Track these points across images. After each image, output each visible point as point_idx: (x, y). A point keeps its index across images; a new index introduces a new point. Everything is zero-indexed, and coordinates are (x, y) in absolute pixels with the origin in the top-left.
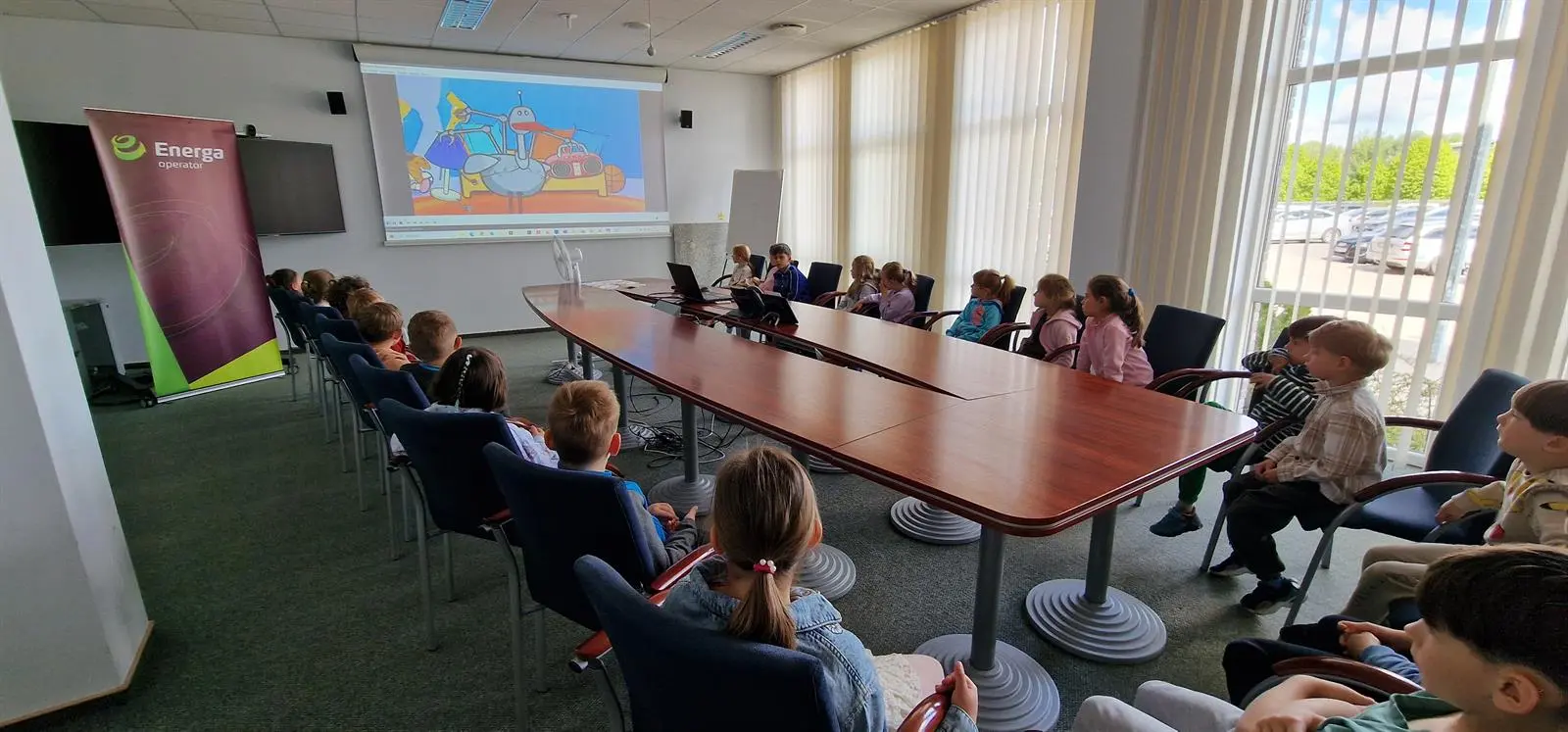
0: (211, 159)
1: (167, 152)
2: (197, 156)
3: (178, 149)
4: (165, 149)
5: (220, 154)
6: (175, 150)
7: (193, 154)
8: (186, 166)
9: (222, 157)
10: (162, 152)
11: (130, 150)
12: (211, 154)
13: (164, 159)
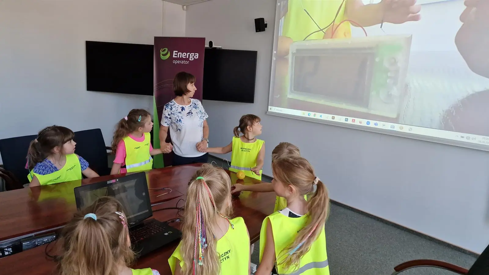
0: (193, 59)
1: (177, 55)
2: (187, 57)
3: (181, 53)
4: (176, 54)
5: (197, 56)
6: (180, 54)
7: (186, 56)
8: (183, 62)
9: (197, 58)
10: (175, 55)
11: (165, 55)
12: (194, 56)
13: (175, 59)
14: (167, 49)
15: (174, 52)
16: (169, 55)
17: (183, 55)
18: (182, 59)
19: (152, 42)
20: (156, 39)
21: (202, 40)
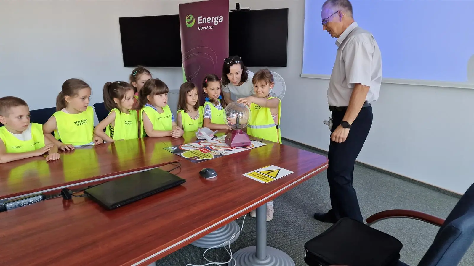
11: (191, 22)
12: (218, 20)
13: (200, 25)
14: (192, 16)
15: (199, 17)
16: (194, 22)
17: (208, 20)
20: (181, 6)
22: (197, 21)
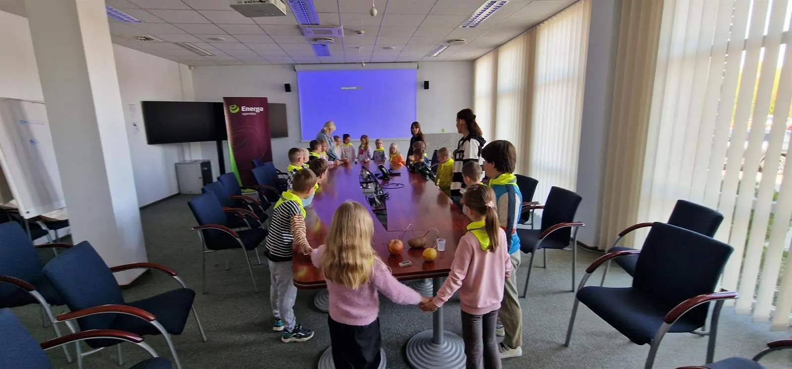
11: (235, 110)
12: (259, 110)
13: (244, 112)
14: (235, 106)
15: (243, 107)
16: (238, 109)
17: (251, 109)
18: (250, 112)
19: (222, 101)
20: (225, 98)
21: (266, 99)
22: (241, 109)
